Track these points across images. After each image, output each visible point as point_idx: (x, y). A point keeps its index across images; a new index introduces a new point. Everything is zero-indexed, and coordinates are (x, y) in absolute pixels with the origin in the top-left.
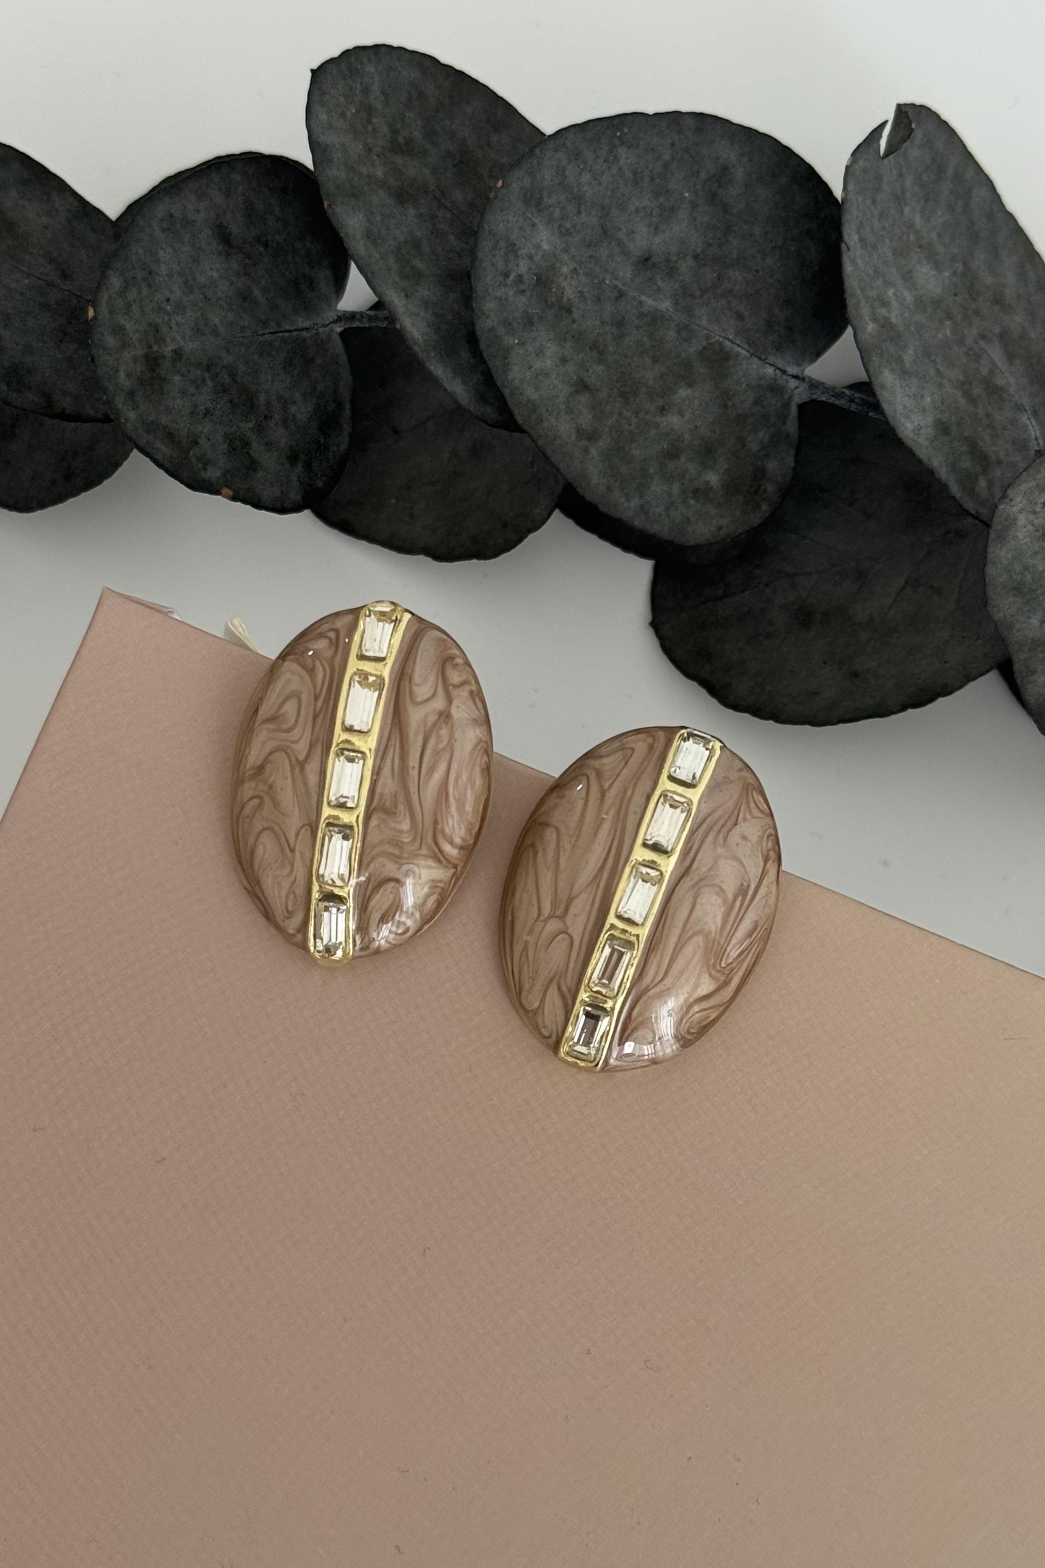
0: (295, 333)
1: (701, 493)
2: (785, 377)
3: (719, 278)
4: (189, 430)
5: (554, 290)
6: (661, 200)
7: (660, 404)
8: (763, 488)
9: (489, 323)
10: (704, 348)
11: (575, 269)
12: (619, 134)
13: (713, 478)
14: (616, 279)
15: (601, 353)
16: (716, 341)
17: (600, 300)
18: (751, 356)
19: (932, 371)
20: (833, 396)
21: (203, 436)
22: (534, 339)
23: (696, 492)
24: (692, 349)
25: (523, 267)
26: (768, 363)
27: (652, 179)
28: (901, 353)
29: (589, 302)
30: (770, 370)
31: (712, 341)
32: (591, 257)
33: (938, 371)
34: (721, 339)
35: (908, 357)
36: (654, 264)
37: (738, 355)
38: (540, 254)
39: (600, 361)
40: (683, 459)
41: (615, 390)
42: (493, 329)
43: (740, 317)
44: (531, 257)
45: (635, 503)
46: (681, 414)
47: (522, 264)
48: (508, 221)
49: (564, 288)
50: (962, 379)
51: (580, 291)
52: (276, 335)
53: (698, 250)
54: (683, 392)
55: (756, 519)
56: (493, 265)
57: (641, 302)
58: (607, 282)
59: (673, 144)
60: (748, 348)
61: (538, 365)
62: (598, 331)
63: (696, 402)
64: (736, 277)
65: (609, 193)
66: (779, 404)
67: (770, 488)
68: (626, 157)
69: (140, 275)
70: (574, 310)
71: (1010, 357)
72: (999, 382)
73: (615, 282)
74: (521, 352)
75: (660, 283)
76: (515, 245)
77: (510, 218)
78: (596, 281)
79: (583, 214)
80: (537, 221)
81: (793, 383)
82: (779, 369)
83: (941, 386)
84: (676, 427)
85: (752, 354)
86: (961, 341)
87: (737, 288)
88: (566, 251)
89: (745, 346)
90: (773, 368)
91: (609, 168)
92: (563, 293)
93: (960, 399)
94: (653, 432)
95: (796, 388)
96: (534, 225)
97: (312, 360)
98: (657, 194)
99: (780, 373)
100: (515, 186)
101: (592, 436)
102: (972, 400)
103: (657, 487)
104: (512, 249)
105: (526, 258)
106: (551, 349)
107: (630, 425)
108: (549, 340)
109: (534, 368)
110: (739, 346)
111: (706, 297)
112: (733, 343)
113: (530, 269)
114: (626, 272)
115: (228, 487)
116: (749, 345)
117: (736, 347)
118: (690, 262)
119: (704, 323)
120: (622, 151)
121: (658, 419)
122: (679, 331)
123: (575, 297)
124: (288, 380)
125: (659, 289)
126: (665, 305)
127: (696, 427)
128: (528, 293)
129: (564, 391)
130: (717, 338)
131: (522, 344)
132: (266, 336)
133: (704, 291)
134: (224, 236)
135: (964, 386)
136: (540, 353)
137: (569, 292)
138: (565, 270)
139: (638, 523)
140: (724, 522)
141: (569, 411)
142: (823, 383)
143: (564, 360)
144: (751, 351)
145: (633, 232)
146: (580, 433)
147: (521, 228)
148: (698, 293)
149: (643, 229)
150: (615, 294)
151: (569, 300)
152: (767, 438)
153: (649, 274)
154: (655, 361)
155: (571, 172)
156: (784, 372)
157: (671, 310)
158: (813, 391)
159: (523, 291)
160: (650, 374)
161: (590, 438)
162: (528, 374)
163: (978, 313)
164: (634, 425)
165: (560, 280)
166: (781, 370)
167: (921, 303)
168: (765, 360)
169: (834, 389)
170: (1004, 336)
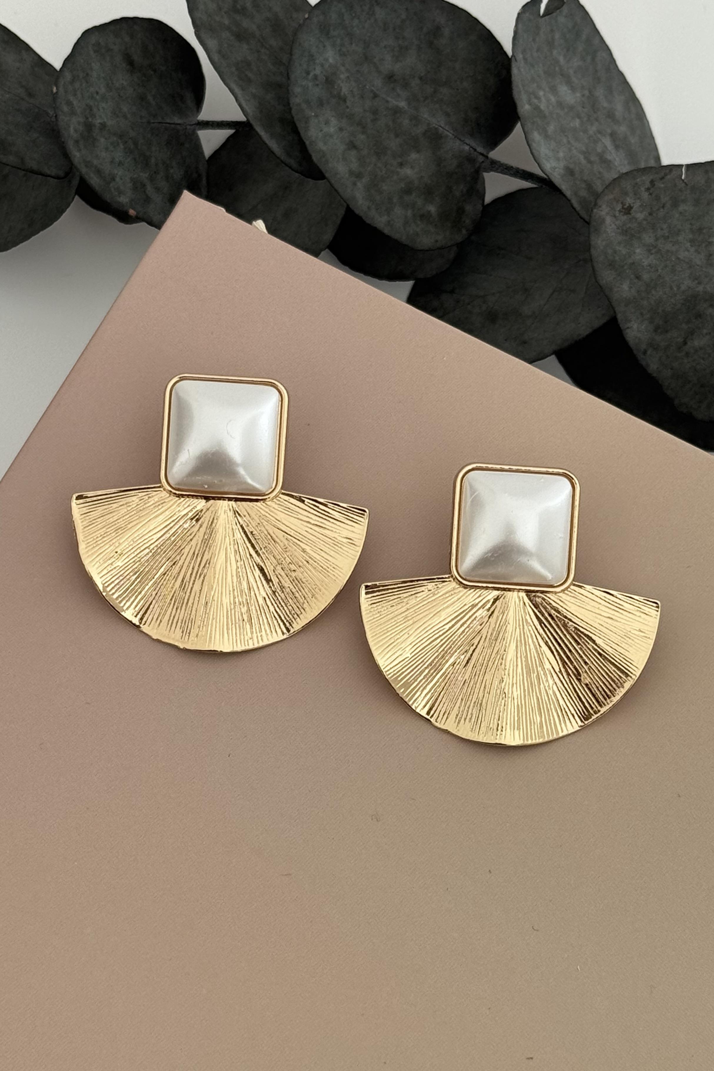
0: (173, 126)
1: (425, 217)
2: (475, 153)
3: (435, 92)
4: (110, 171)
5: (336, 87)
6: (400, 42)
7: (400, 160)
8: (463, 220)
9: (298, 100)
10: (426, 131)
11: (348, 77)
13: (432, 209)
14: (373, 86)
15: (364, 128)
16: (434, 127)
17: (363, 97)
19: (565, 140)
20: (506, 169)
21: (118, 176)
22: (324, 115)
23: (422, 217)
24: (419, 130)
25: (318, 71)
26: (465, 143)
27: (394, 29)
28: (546, 126)
29: (357, 98)
30: (467, 148)
31: (431, 126)
32: (358, 71)
33: (569, 142)
34: (437, 126)
35: (551, 128)
36: (395, 80)
37: (447, 136)
38: (328, 64)
39: (363, 133)
40: (414, 194)
41: (372, 151)
42: (299, 105)
43: (448, 115)
44: (322, 65)
45: (384, 219)
46: (412, 167)
47: (317, 68)
48: (310, 41)
49: (341, 87)
50: (584, 149)
51: (351, 91)
52: (161, 124)
53: (422, 75)
54: (414, 156)
55: (459, 238)
57: (387, 102)
58: (368, 87)
59: (407, 9)
61: (326, 129)
62: (362, 115)
63: (422, 162)
64: (445, 91)
65: (369, 34)
66: (473, 170)
67: (468, 221)
68: (379, 13)
69: (81, 75)
70: (348, 101)
71: (617, 147)
72: (609, 157)
73: (373, 88)
74: (316, 121)
75: (398, 90)
76: (312, 56)
77: (311, 39)
78: (361, 86)
79: (354, 45)
80: (326, 44)
81: (481, 159)
82: (471, 147)
83: (570, 150)
84: (409, 176)
85: (455, 137)
86: (585, 131)
87: (445, 98)
88: (343, 65)
89: (452, 132)
90: (469, 147)
91: (369, 19)
92: (341, 90)
93: (583, 160)
94: (395, 177)
95: (483, 162)
96: (324, 46)
97: (182, 144)
98: (397, 38)
99: (473, 150)
100: (315, 20)
101: (359, 176)
102: (590, 162)
103: (398, 211)
104: (312, 58)
105: (320, 66)
106: (334, 121)
107: (381, 172)
108: (333, 116)
109: (324, 131)
110: (448, 131)
111: (427, 102)
112: (444, 129)
113: (322, 72)
114: (378, 83)
115: (132, 209)
116: (454, 131)
117: (446, 133)
118: (417, 81)
119: (426, 116)
121: (399, 170)
122: (411, 120)
123: (348, 94)
124: (169, 153)
125: (399, 95)
126: (402, 104)
127: (422, 177)
128: (320, 86)
129: (342, 147)
130: (434, 125)
131: (316, 116)
132: (155, 124)
133: (426, 98)
134: (131, 63)
135: (586, 154)
136: (327, 123)
137: (345, 90)
138: (342, 76)
139: (386, 231)
140: (440, 238)
141: (345, 159)
142: (499, 162)
143: (341, 129)
144: (455, 135)
145: (383, 60)
146: (351, 173)
147: (317, 47)
148: (422, 99)
149: (388, 58)
150: (372, 95)
151: (344, 94)
152: (465, 190)
153: (392, 85)
154: (397, 136)
155: (347, 18)
156: (475, 150)
157: (406, 107)
158: (493, 166)
159: (317, 85)
160: (393, 144)
161: (357, 177)
162: (320, 134)
163: (597, 120)
164: (384, 172)
165: (339, 82)
166: (473, 149)
167: (560, 104)
168: (463, 141)
169: (506, 165)
170: (613, 135)
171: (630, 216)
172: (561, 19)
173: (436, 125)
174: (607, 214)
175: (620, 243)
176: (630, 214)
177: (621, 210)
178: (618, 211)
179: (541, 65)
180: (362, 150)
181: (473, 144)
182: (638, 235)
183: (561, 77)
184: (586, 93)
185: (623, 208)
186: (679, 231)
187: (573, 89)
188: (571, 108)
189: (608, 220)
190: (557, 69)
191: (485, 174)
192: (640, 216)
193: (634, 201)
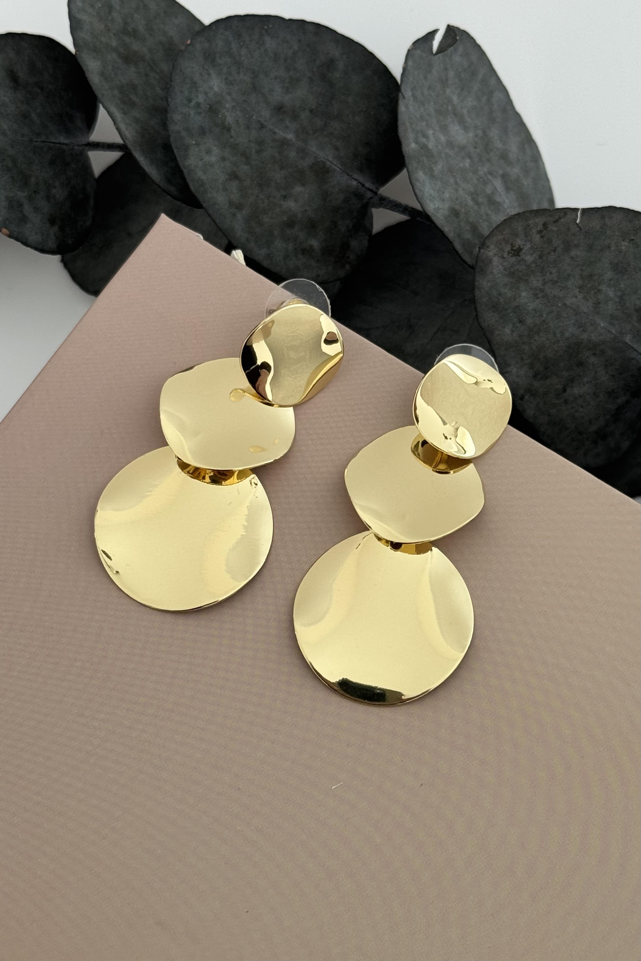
0: (58, 145)
1: (307, 252)
2: (364, 189)
3: (325, 125)
5: (220, 116)
6: (291, 73)
7: (284, 193)
8: (347, 255)
9: (177, 128)
10: (313, 164)
11: (234, 107)
12: (266, 27)
13: (315, 243)
14: (260, 117)
15: (248, 158)
16: (321, 161)
17: (248, 128)
18: (343, 173)
19: (452, 181)
20: (394, 206)
22: (205, 143)
23: (304, 251)
24: (306, 163)
25: (201, 98)
26: (353, 178)
27: (286, 60)
28: (432, 166)
29: (242, 128)
30: (354, 183)
31: (318, 160)
32: (245, 101)
33: (456, 183)
34: (324, 160)
36: (285, 112)
37: (334, 170)
38: (213, 93)
39: (247, 163)
40: (296, 228)
41: (256, 182)
42: (178, 132)
43: (337, 149)
44: (206, 93)
46: (296, 201)
47: (200, 96)
48: (193, 68)
49: (226, 117)
50: (472, 191)
51: (236, 120)
52: (45, 143)
53: (313, 107)
54: (298, 189)
55: (342, 273)
56: (182, 92)
57: (275, 133)
58: (254, 118)
59: (300, 41)
60: (341, 167)
61: (207, 158)
62: (246, 145)
63: (306, 196)
64: (336, 125)
65: (258, 64)
66: (359, 206)
67: (352, 257)
68: (270, 43)
70: (232, 131)
71: (508, 189)
72: (498, 199)
73: (260, 119)
74: (197, 149)
75: (287, 123)
76: (196, 83)
77: (194, 66)
78: (247, 116)
79: (241, 74)
80: (211, 72)
81: (369, 195)
82: (359, 182)
83: (457, 190)
84: (293, 209)
86: (475, 172)
87: (336, 132)
88: (229, 94)
89: (339, 166)
90: (357, 182)
91: (259, 49)
92: (225, 119)
93: (469, 201)
94: (278, 210)
95: (371, 198)
96: (209, 74)
97: (68, 164)
98: (288, 69)
99: (361, 186)
100: (198, 46)
101: (239, 207)
103: (279, 244)
104: (194, 84)
105: (203, 94)
106: (216, 150)
107: (263, 203)
108: (215, 146)
109: (204, 160)
110: (335, 165)
111: (316, 135)
112: (332, 163)
113: (205, 100)
114: (266, 113)
115: (6, 228)
117: (334, 166)
118: (308, 114)
119: (314, 149)
120: (267, 39)
121: (282, 203)
122: (298, 153)
123: (233, 123)
125: (287, 127)
126: (290, 136)
127: (306, 210)
128: (203, 115)
129: (223, 177)
130: (322, 159)
131: (197, 144)
132: (38, 143)
133: (316, 131)
134: (15, 80)
135: (473, 195)
136: (208, 152)
137: (230, 119)
138: (227, 105)
141: (225, 189)
142: (388, 198)
143: (223, 159)
144: (343, 169)
145: (272, 90)
146: (231, 204)
147: (201, 74)
148: (311, 132)
149: (278, 89)
150: (258, 125)
151: (229, 124)
152: (351, 225)
153: (281, 117)
155: (234, 46)
156: (363, 185)
157: (294, 139)
158: (382, 202)
159: (200, 113)
160: (278, 176)
161: (237, 208)
162: (200, 163)
163: (489, 160)
164: (266, 204)
165: (224, 111)
166: (361, 183)
167: (450, 144)
168: (351, 176)
169: (395, 202)
170: (505, 177)
171: (519, 258)
172: (457, 58)
173: (324, 158)
174: (495, 255)
175: (506, 285)
176: (519, 255)
177: (510, 251)
178: (507, 252)
179: (432, 103)
180: (244, 180)
181: (361, 179)
182: (526, 278)
183: (453, 116)
184: (480, 133)
185: (512, 249)
186: (569, 275)
187: (466, 128)
188: (462, 148)
189: (496, 261)
190: (450, 108)
191: (374, 211)
192: (529, 258)
193: (525, 243)
